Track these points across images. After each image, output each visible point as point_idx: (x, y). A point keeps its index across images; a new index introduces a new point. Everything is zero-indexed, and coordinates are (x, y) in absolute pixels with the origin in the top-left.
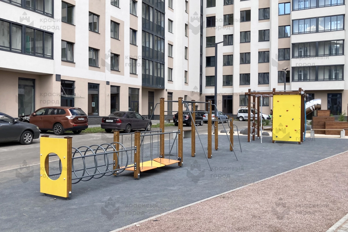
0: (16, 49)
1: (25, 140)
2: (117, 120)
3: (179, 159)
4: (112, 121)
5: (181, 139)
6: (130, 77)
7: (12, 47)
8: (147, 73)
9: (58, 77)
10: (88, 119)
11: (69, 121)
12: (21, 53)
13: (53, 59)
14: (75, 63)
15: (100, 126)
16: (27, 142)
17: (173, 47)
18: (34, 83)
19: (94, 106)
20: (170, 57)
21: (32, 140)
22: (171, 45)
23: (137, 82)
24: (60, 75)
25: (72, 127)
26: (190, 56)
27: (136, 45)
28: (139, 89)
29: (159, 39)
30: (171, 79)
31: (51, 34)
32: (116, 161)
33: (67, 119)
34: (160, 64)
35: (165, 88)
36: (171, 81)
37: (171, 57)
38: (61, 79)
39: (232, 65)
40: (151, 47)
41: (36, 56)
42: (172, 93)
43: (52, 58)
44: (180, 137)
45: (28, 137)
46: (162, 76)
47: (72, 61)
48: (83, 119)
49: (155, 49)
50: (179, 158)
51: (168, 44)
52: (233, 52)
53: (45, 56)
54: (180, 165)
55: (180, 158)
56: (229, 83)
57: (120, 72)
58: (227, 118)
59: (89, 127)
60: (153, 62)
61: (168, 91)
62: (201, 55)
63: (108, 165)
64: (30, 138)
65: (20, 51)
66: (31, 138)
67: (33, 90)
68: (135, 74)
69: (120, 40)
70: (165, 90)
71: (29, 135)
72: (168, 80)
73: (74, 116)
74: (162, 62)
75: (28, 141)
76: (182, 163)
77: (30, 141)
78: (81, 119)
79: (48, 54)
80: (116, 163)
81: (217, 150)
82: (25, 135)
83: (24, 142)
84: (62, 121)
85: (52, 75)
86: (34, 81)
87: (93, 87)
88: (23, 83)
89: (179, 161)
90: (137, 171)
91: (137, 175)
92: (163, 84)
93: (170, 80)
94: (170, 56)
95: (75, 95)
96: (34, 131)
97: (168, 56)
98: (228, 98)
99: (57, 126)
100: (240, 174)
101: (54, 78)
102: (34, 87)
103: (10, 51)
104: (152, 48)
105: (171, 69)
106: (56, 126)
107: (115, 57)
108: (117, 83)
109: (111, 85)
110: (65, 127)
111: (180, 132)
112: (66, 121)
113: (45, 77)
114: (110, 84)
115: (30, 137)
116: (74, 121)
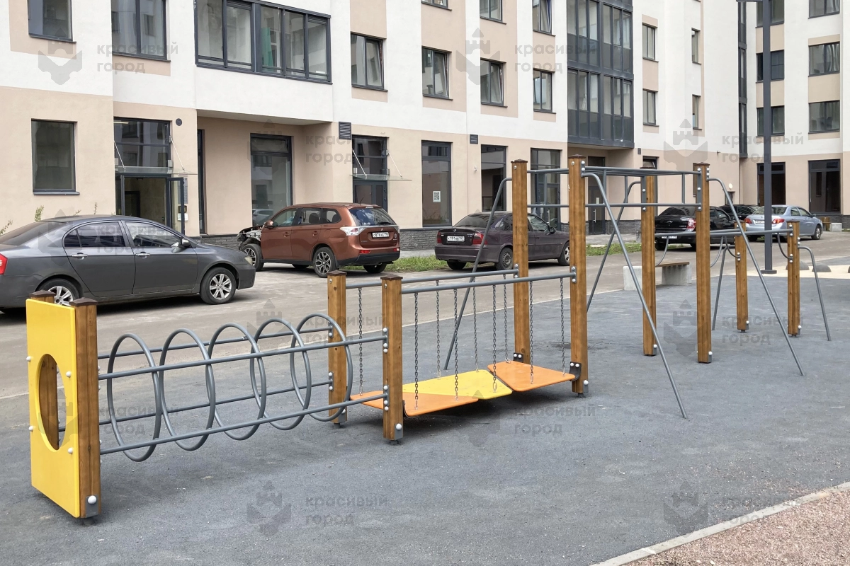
0: (239, 63)
1: (214, 291)
2: (473, 236)
3: (573, 370)
4: (462, 239)
5: (578, 298)
6: (535, 119)
7: (229, 59)
8: (584, 107)
9: (345, 127)
10: (398, 235)
11: (349, 240)
12: (252, 72)
13: (332, 84)
14: (387, 91)
15: (433, 253)
16: (219, 296)
17: (658, 32)
18: (289, 147)
19: (439, 201)
20: (650, 59)
21: (233, 291)
22: (650, 28)
23: (555, 133)
24: (350, 124)
25: (356, 255)
26: (707, 54)
27: (550, 34)
28: (559, 151)
29: (615, 12)
30: (651, 121)
31: (324, 20)
32: (336, 375)
33: (343, 235)
34: (621, 79)
35: (636, 147)
36: (654, 125)
37: (653, 61)
38: (353, 133)
39: (838, 72)
40: (594, 36)
41: (287, 78)
42: (657, 158)
43: (328, 80)
44: (576, 292)
45: (222, 285)
46: (627, 114)
47: (379, 85)
48: (385, 235)
49: (607, 40)
50: (572, 364)
51: (644, 24)
52: (839, 36)
53: (310, 76)
54: (577, 390)
55: (577, 365)
56: (830, 126)
57: (506, 107)
58: (819, 225)
59: (404, 255)
60: (598, 75)
61: (644, 153)
62: (742, 51)
63: (309, 387)
64: (227, 286)
65: (249, 67)
66: (230, 288)
67: (287, 164)
68: (550, 112)
69: (505, 24)
70: (635, 151)
71: (225, 280)
72: (645, 124)
73: (361, 229)
74: (627, 75)
75: (222, 294)
76: (586, 382)
77: (227, 294)
78: (381, 233)
79: (317, 72)
80: (337, 380)
81: (743, 331)
82: (214, 279)
83: (209, 296)
84: (332, 240)
85: (328, 123)
86: (288, 141)
87: (437, 151)
88: (263, 147)
89: (572, 377)
90: (392, 413)
91: (392, 429)
92: (630, 135)
93: (651, 124)
94: (650, 57)
95: (389, 175)
96: (238, 268)
97: (644, 58)
98: (828, 167)
99: (321, 255)
100: (789, 439)
101: (334, 131)
102: (288, 155)
103: (225, 68)
104: (595, 38)
105: (651, 94)
106: (319, 255)
107: (494, 69)
108: (498, 138)
109: (483, 146)
110: (341, 257)
111: (573, 277)
112: (341, 240)
113: (312, 130)
114: (481, 142)
115: (226, 283)
116: (361, 239)
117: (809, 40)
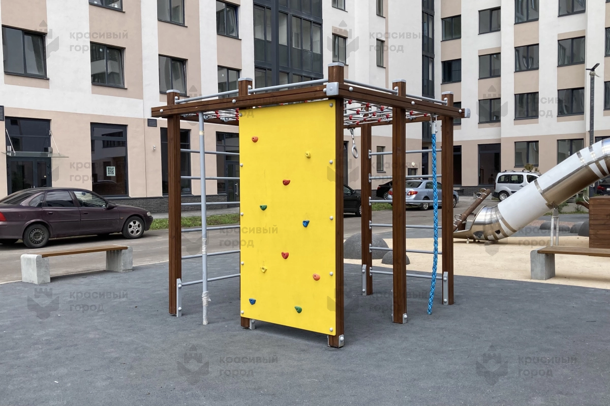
14: (49, 79)
19: (114, 175)
22: (341, 38)
24: (3, 107)
26: (391, 60)
27: (236, 38)
29: (305, 23)
34: (310, 78)
38: (6, 115)
39: (499, 76)
40: (283, 42)
47: (41, 73)
49: (294, 47)
51: (334, 35)
52: (499, 48)
57: (188, 97)
60: (288, 74)
62: (431, 59)
69: (186, 27)
94: (340, 61)
95: (51, 152)
104: (285, 44)
109: (163, 129)
117: (479, 51)
